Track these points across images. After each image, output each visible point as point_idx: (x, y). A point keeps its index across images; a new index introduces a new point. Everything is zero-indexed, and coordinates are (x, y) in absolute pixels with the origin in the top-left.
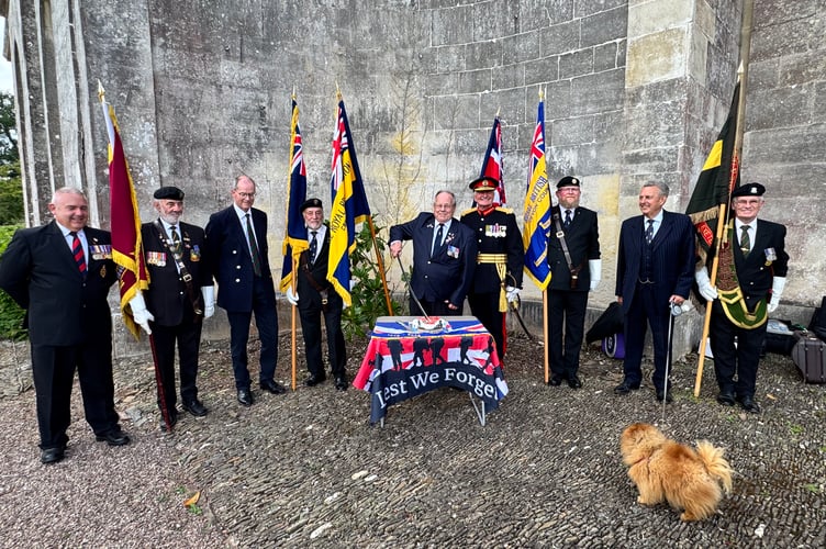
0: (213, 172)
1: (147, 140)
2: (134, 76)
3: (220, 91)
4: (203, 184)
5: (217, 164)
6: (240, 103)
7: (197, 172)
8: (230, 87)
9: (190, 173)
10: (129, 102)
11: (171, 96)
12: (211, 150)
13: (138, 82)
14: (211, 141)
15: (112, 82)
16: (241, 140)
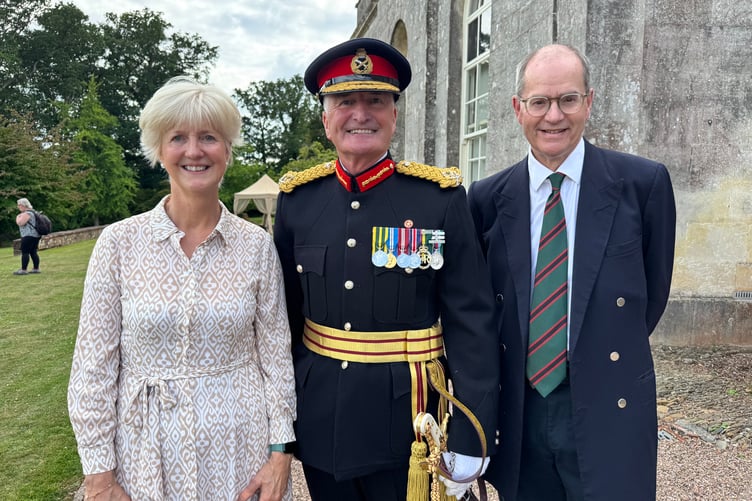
0: (689, 137)
1: (631, 104)
2: (626, 29)
3: (709, 35)
4: (676, 152)
5: (695, 127)
6: (731, 47)
7: (673, 138)
8: (722, 28)
9: (665, 139)
10: (619, 61)
11: (655, 48)
12: (690, 109)
13: (630, 36)
14: (691, 99)
15: (607, 39)
16: (727, 94)
